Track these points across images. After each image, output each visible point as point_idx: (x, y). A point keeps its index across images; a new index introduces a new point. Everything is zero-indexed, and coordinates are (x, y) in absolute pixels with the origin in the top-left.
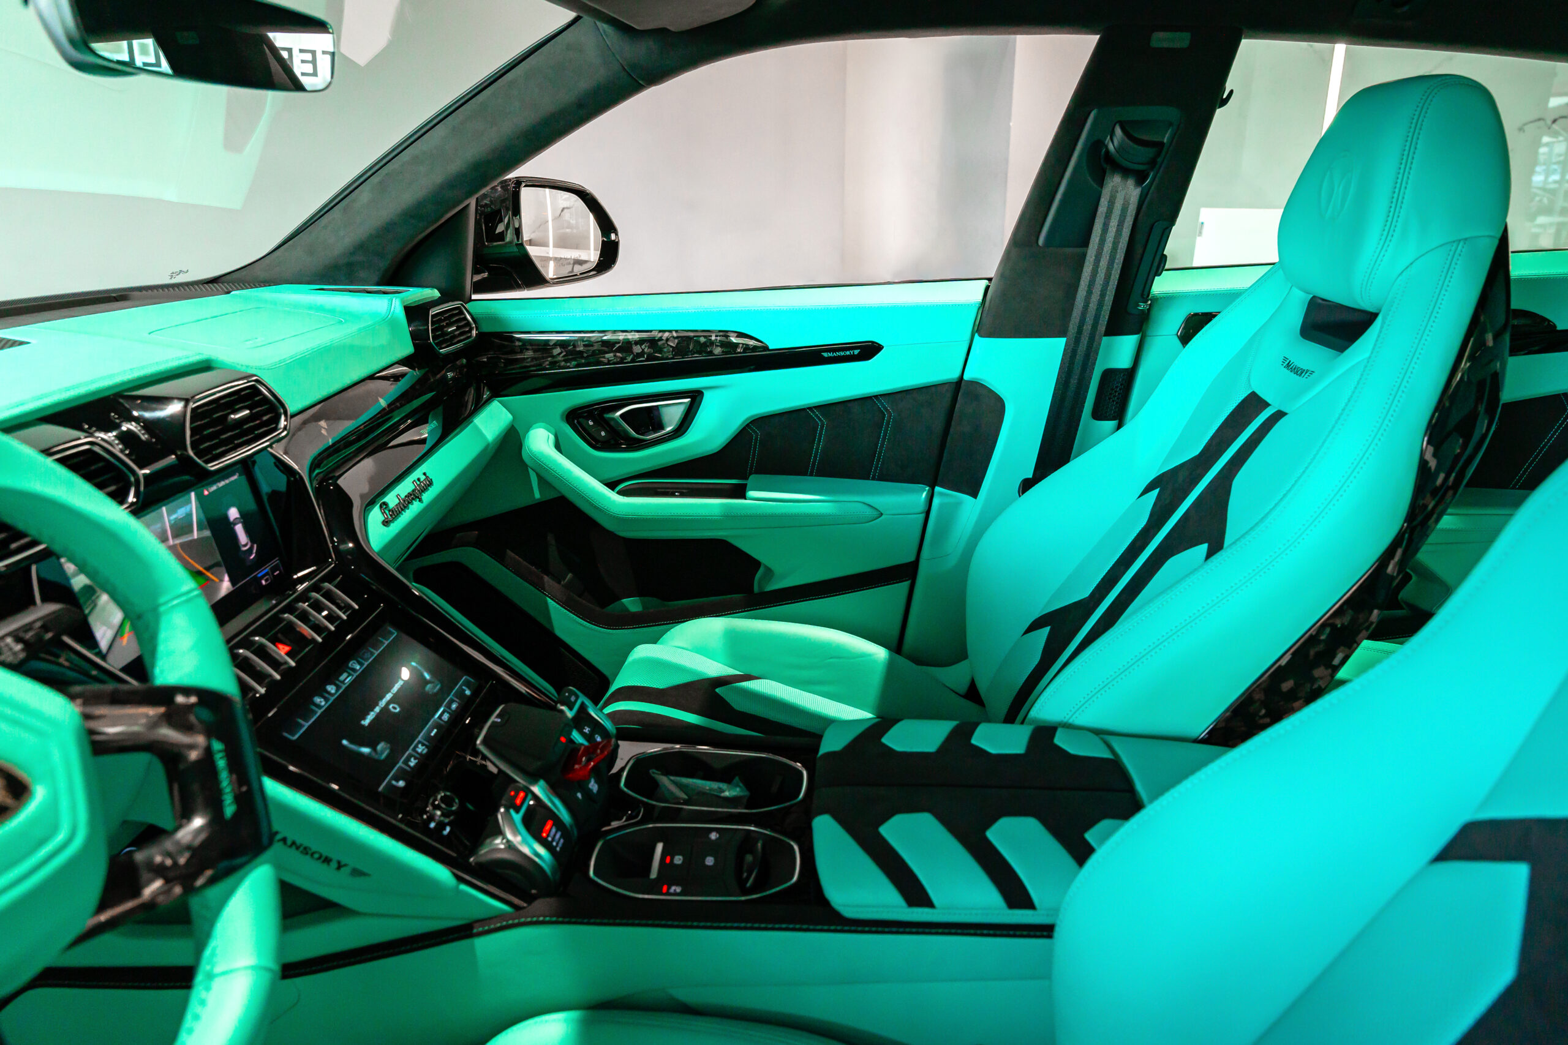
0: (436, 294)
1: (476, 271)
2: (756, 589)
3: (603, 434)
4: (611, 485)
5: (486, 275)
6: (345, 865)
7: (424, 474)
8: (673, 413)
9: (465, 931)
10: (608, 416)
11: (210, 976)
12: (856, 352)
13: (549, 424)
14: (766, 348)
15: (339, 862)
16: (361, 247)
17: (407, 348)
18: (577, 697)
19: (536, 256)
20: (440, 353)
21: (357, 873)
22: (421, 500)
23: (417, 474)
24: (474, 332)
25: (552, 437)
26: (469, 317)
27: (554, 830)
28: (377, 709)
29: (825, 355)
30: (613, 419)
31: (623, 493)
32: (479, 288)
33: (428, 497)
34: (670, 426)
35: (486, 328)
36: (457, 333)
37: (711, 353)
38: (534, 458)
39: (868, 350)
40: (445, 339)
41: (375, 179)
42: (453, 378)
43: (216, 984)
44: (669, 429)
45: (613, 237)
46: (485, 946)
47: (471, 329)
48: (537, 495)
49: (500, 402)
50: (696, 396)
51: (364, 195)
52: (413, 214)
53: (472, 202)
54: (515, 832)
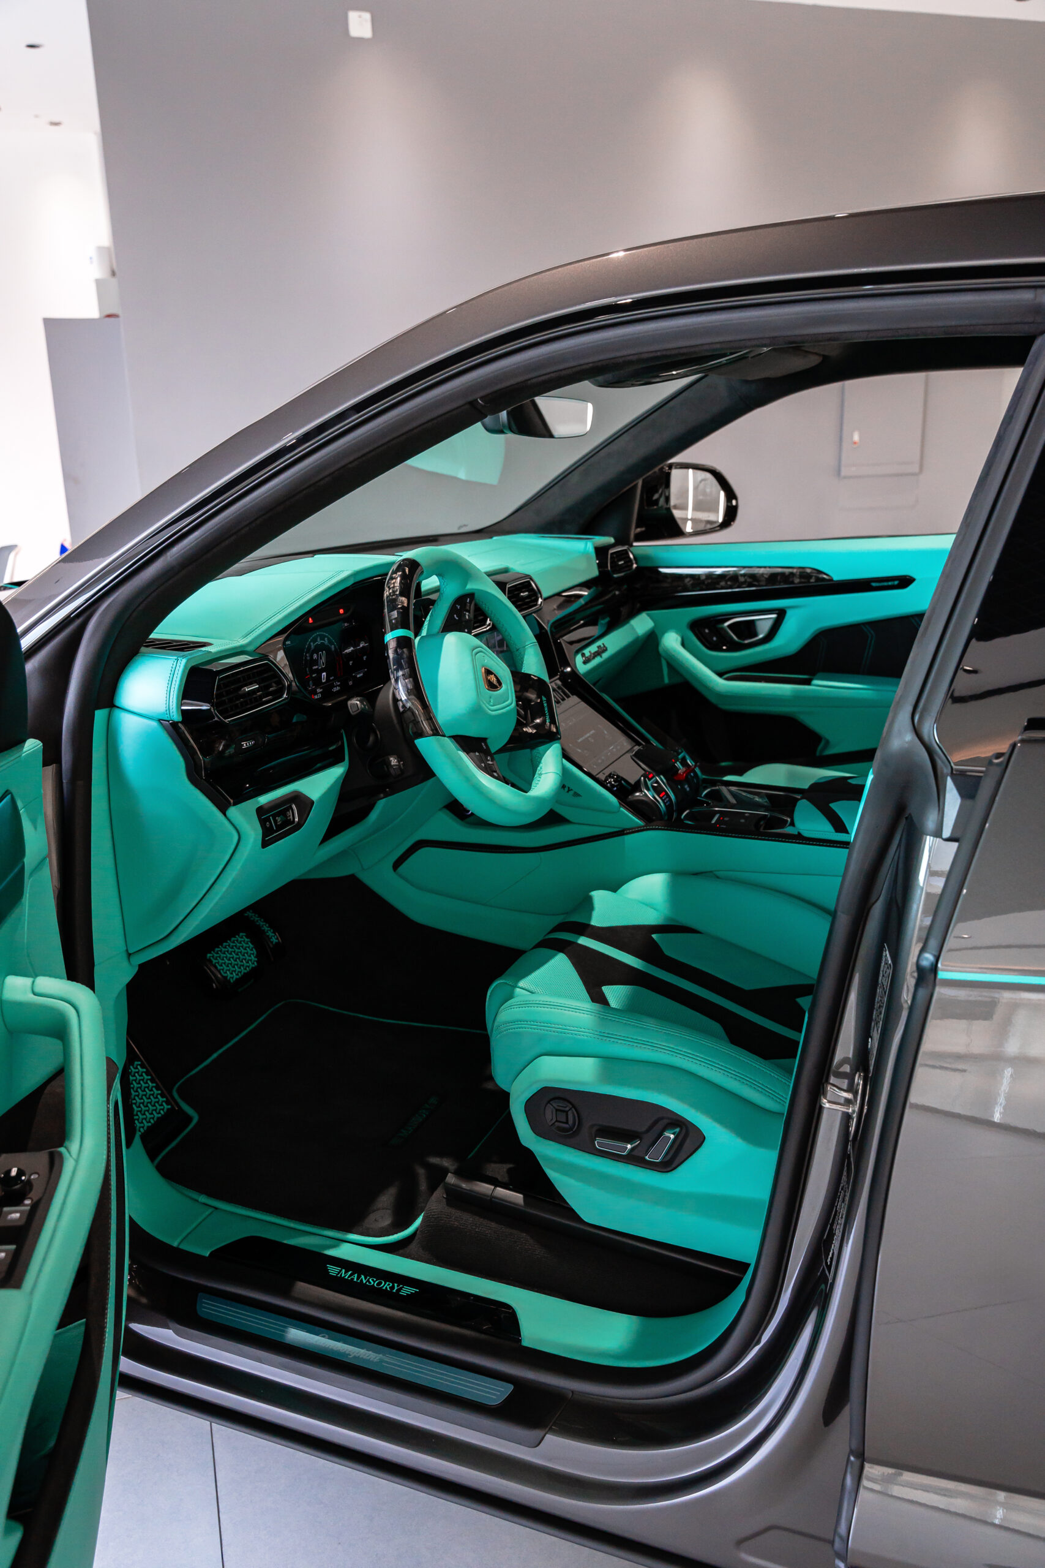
0: (612, 540)
1: (637, 527)
2: (818, 754)
3: (715, 639)
4: (720, 674)
5: (643, 529)
6: (572, 790)
7: (603, 644)
8: (764, 623)
9: (622, 833)
10: (720, 626)
11: (540, 774)
12: (896, 583)
13: (678, 631)
14: (831, 580)
15: (569, 788)
16: (570, 510)
17: (594, 572)
18: (682, 752)
19: (679, 518)
20: (614, 577)
21: (576, 795)
22: (601, 657)
23: (599, 643)
24: (635, 566)
25: (679, 639)
26: (631, 556)
27: (665, 796)
28: (584, 738)
29: (874, 584)
30: (723, 629)
31: (728, 679)
32: (639, 538)
33: (605, 655)
34: (761, 634)
35: (643, 564)
36: (624, 565)
37: (793, 583)
38: (667, 651)
39: (905, 582)
40: (616, 568)
41: (582, 468)
42: (619, 595)
43: (543, 776)
44: (761, 636)
45: (734, 502)
46: (628, 839)
47: (632, 564)
48: (666, 681)
49: (649, 615)
50: (781, 613)
51: (575, 478)
52: (604, 489)
53: (640, 482)
54: (648, 790)
